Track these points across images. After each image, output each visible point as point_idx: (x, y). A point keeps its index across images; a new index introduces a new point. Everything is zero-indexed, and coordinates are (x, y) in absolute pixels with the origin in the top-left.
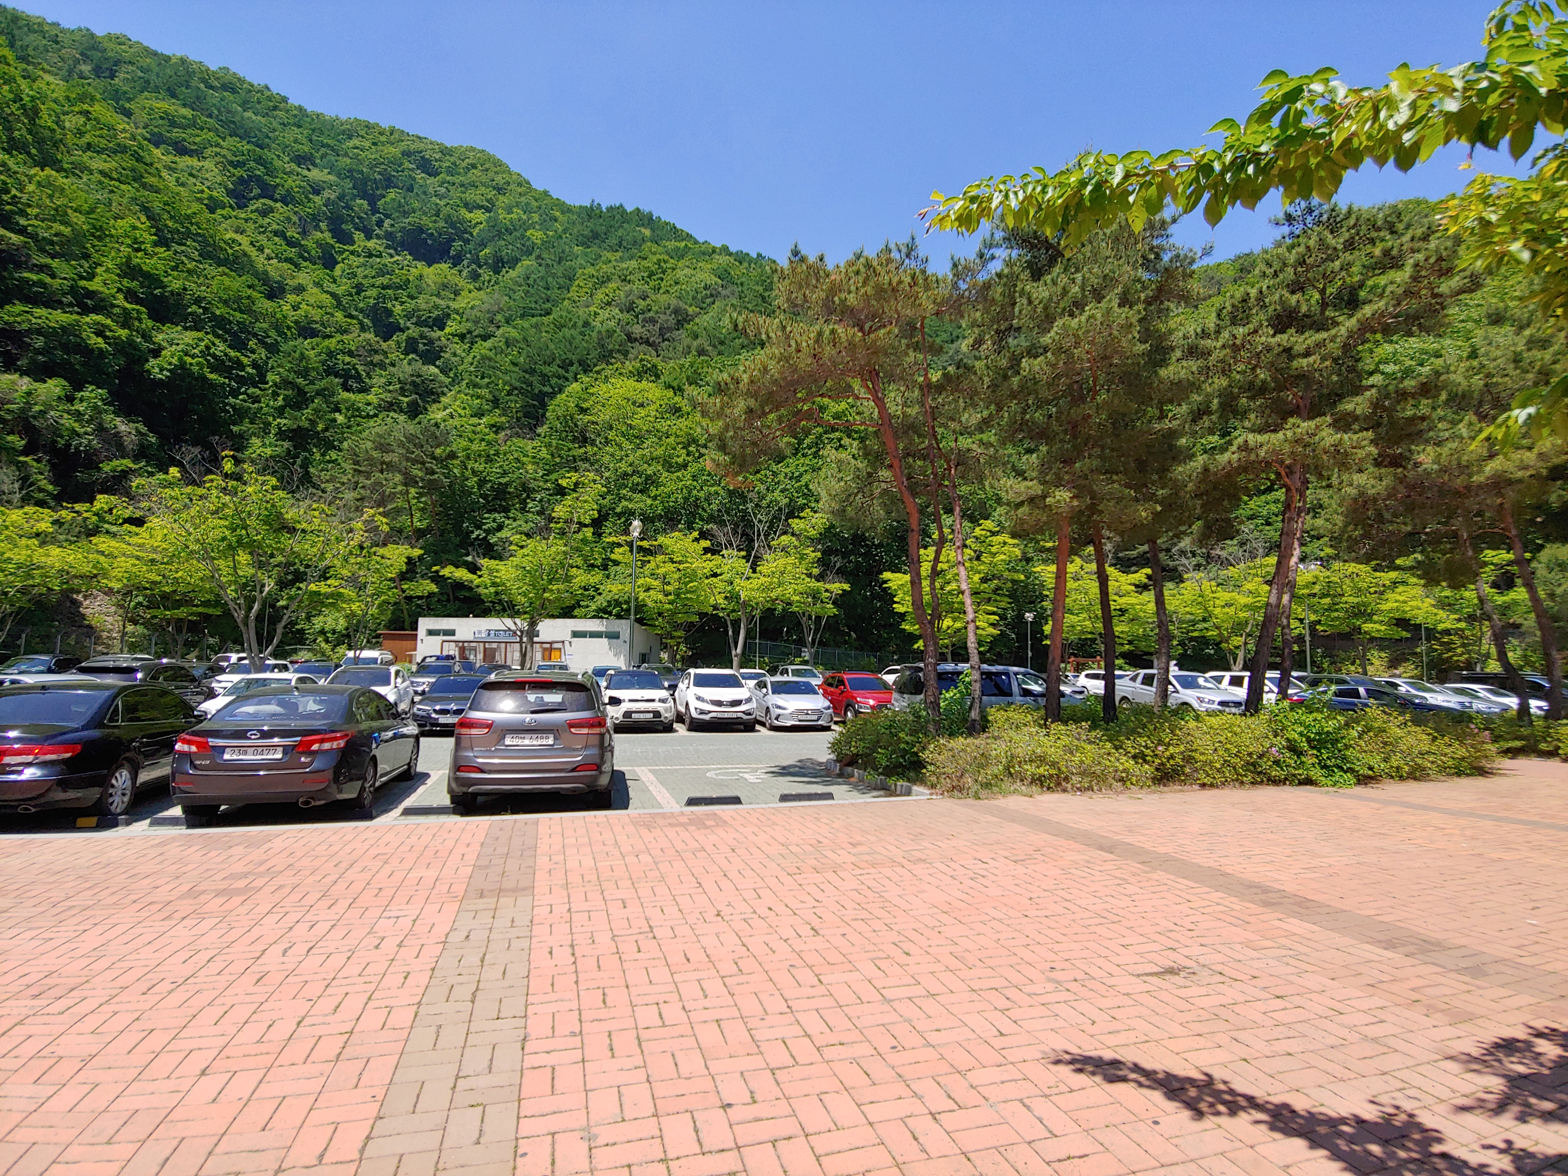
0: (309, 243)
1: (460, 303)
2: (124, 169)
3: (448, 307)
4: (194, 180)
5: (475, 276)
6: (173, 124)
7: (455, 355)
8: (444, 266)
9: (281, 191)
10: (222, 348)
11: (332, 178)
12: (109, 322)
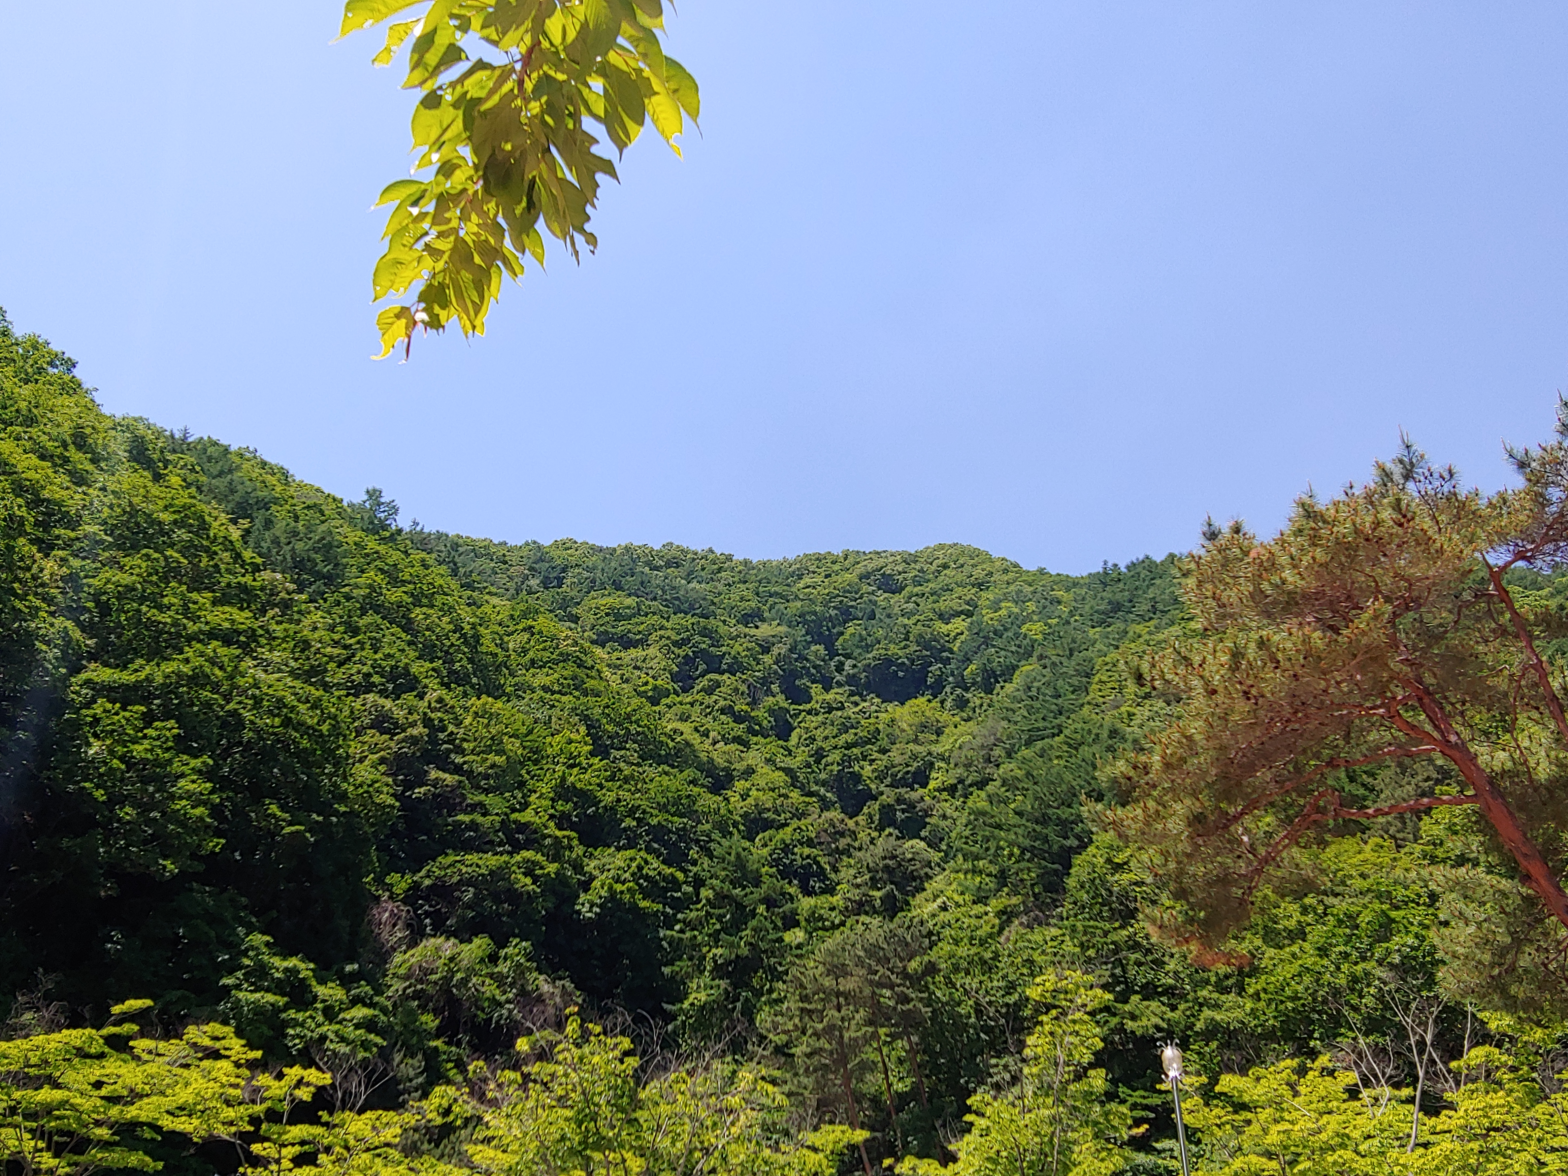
0: (760, 713)
1: (943, 746)
2: (565, 679)
3: (930, 754)
4: (638, 673)
5: (962, 704)
6: (619, 617)
7: (944, 817)
8: (922, 700)
9: (728, 660)
10: (655, 865)
11: (783, 629)
12: (539, 857)
